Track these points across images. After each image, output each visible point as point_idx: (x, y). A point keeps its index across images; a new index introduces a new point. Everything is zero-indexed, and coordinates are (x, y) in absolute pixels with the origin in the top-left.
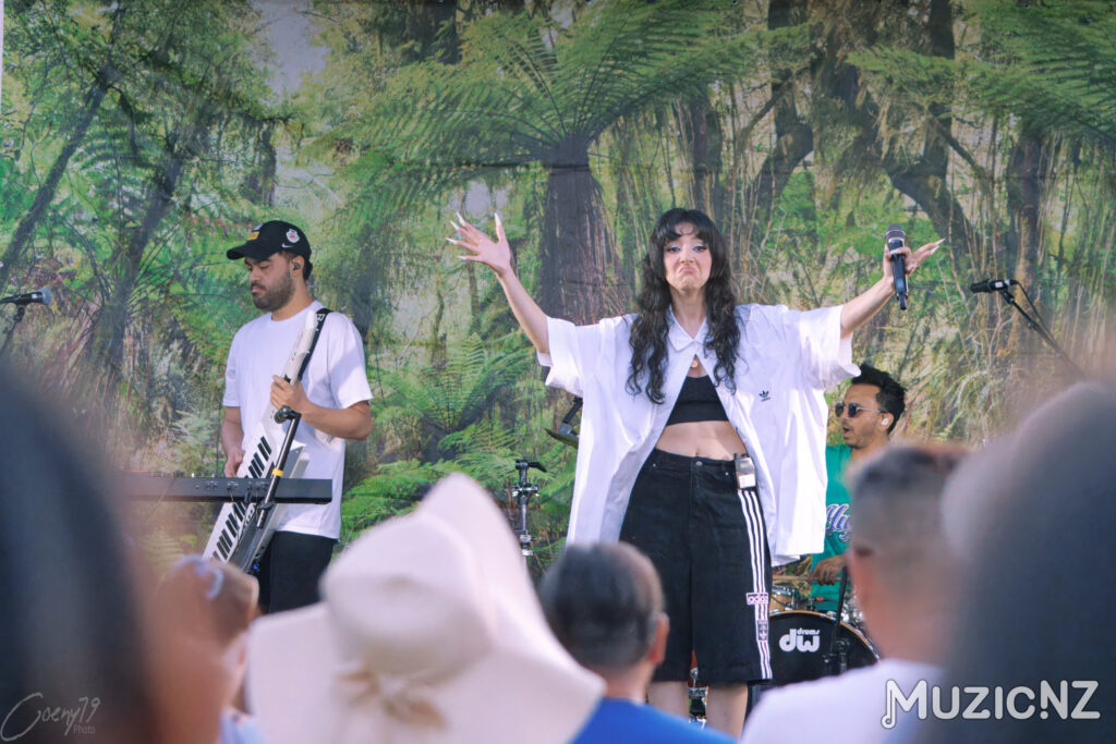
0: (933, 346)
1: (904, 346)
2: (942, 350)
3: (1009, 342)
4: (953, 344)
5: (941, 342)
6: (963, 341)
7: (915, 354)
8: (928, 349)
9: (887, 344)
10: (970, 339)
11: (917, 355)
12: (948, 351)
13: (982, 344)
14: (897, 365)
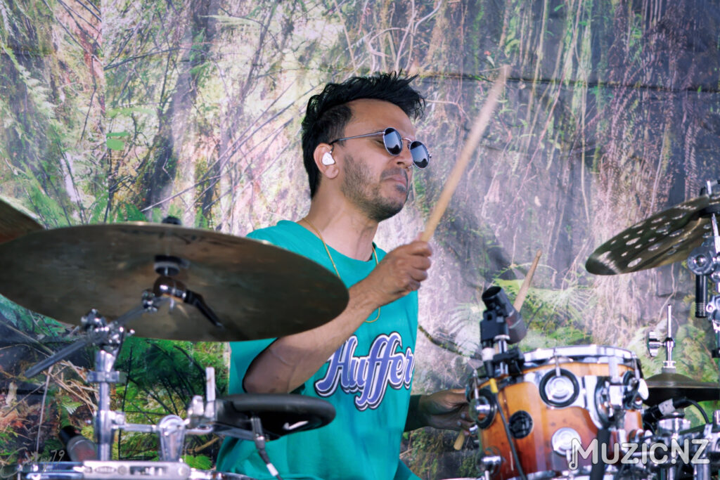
0: (298, 54)
1: (248, 52)
2: (315, 63)
3: (430, 52)
4: (334, 52)
5: (312, 47)
6: (350, 47)
7: (267, 68)
8: (290, 60)
9: (220, 46)
10: (363, 44)
11: (273, 67)
12: (324, 65)
13: (383, 55)
14: (237, 86)
